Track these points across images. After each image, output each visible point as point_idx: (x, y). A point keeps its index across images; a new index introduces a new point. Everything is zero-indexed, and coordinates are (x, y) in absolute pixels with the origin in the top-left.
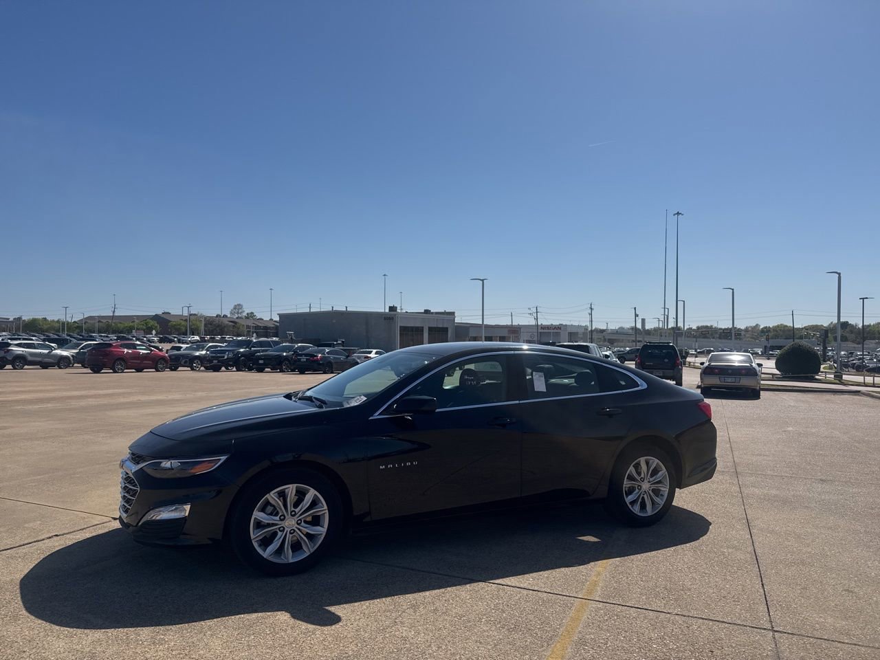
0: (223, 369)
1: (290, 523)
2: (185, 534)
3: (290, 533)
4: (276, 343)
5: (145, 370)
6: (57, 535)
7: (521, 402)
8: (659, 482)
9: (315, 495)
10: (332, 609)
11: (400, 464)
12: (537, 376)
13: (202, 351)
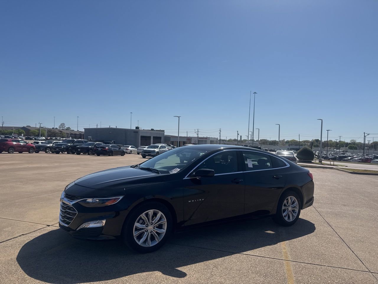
0: (61, 153)
1: (150, 228)
2: (103, 234)
3: (150, 233)
4: (86, 142)
5: (23, 152)
6: (23, 235)
7: (244, 172)
8: (295, 207)
9: (162, 214)
10: (179, 269)
11: (197, 200)
12: (249, 161)
13: (51, 144)
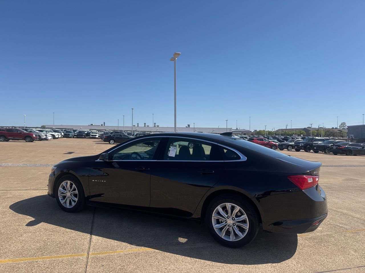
13: (293, 142)
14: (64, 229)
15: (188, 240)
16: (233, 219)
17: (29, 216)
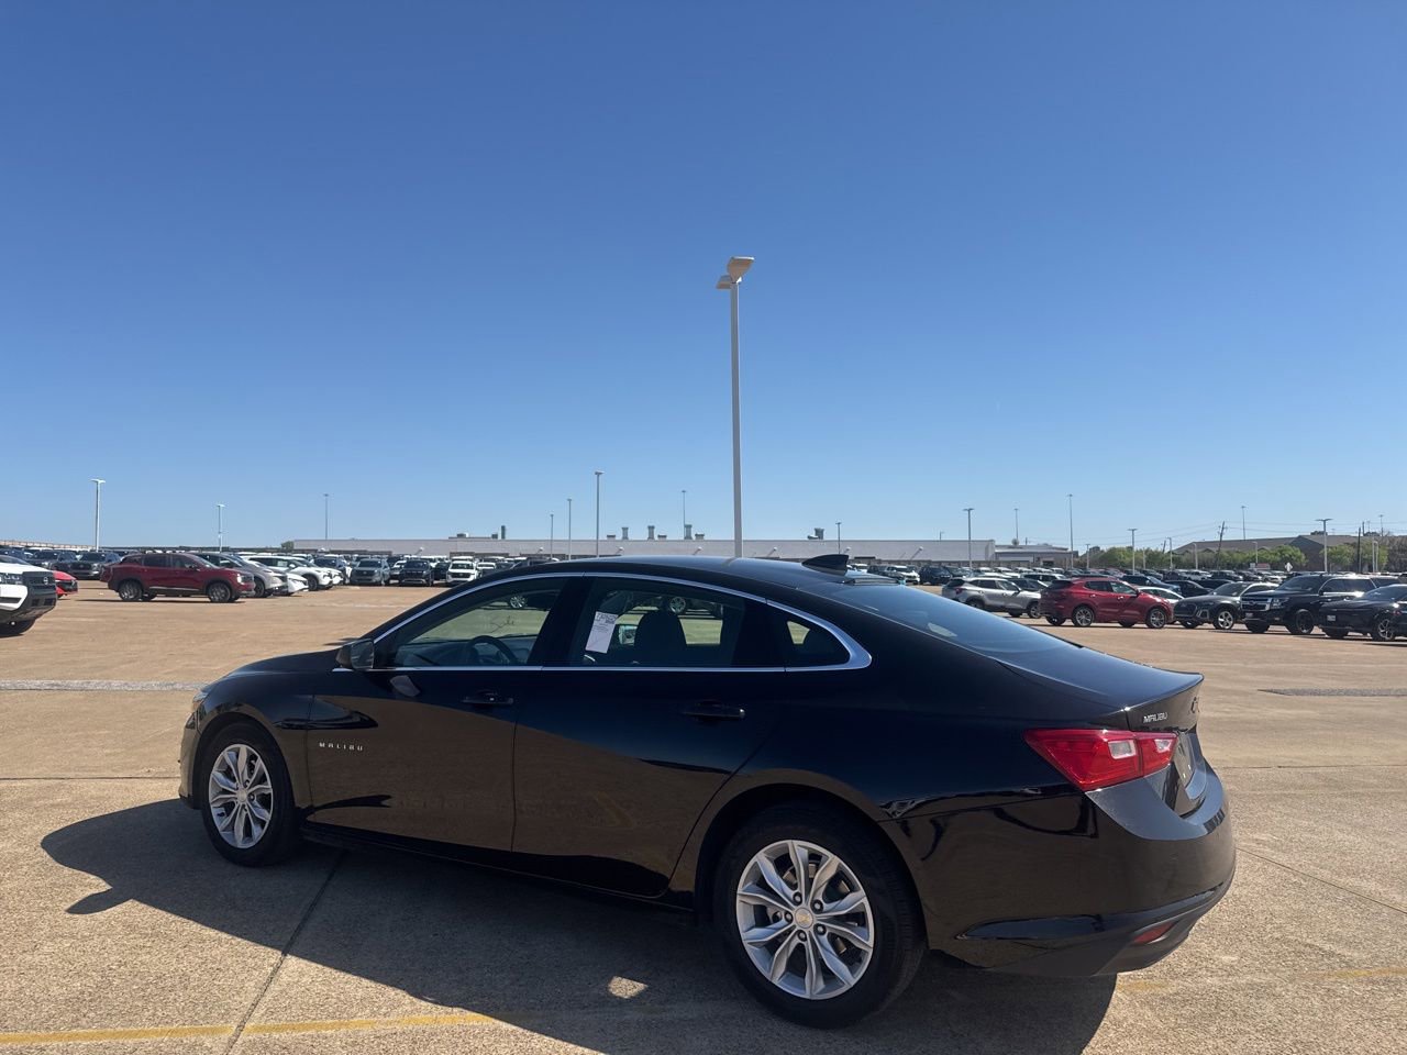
13: (1237, 596)
14: (195, 927)
15: (646, 990)
16: (817, 906)
17: (92, 877)
